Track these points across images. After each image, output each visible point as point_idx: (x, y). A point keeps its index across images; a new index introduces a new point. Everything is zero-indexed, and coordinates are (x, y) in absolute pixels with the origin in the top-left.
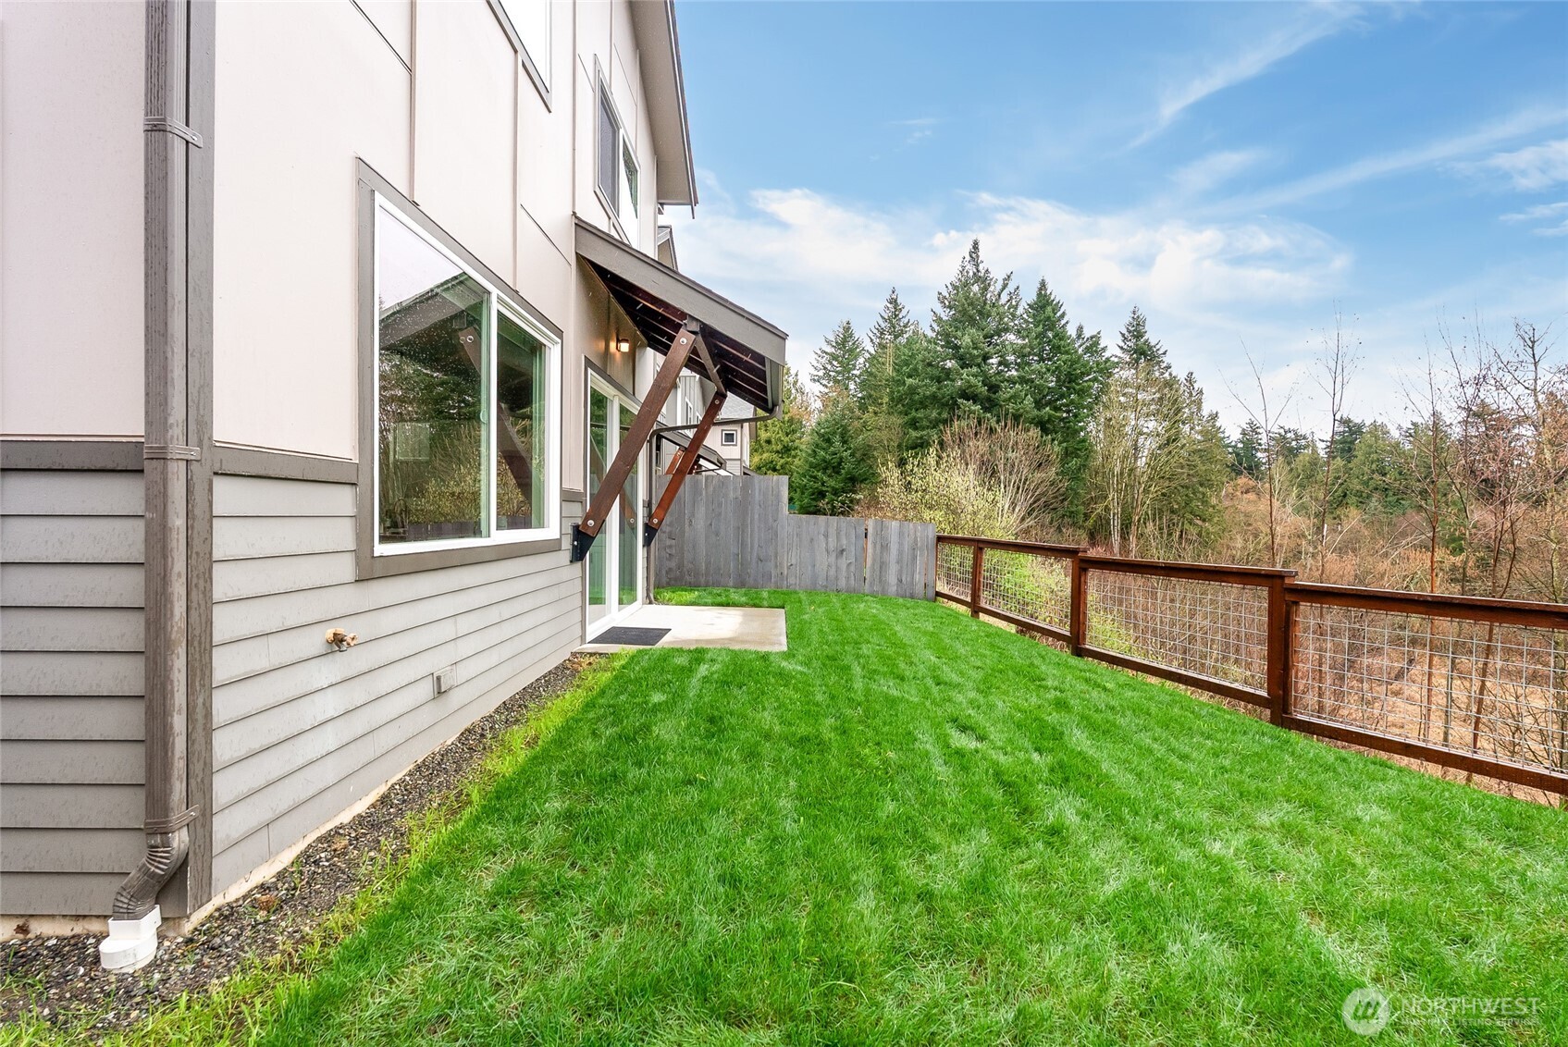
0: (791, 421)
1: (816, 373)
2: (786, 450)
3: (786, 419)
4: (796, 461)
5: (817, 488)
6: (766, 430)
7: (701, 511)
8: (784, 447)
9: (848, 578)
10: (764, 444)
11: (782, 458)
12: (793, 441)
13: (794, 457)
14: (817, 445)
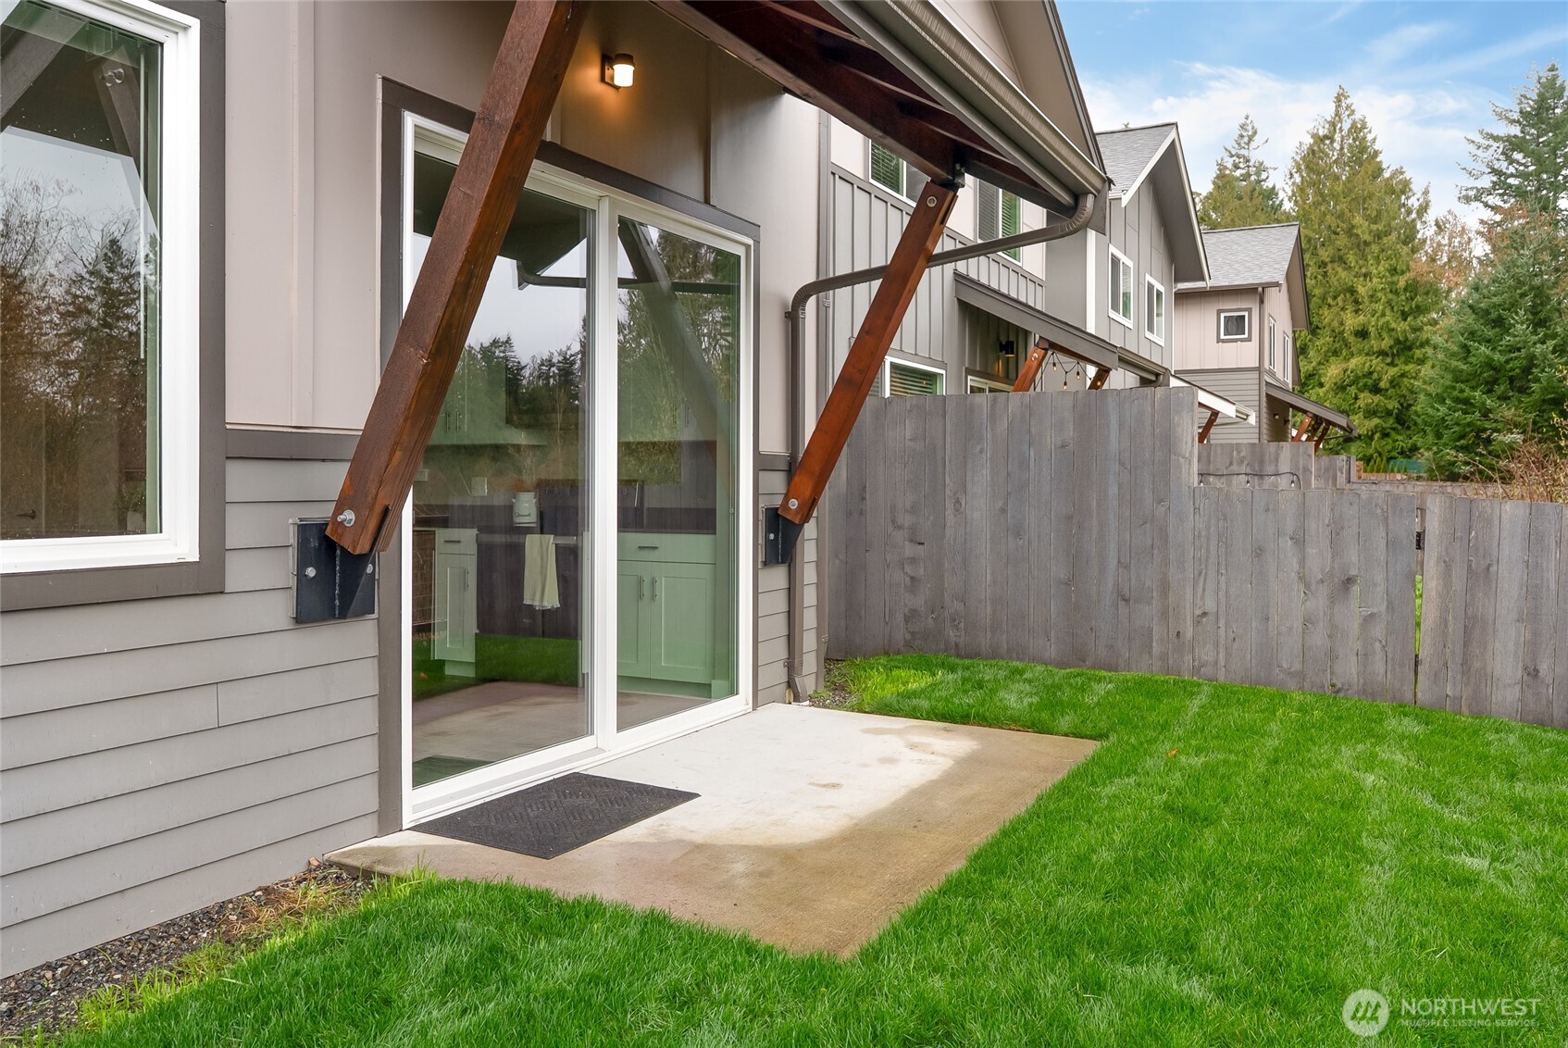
0: (1412, 288)
1: (1471, 183)
2: (1403, 349)
3: (1402, 284)
4: (1426, 371)
5: (1469, 424)
6: (1357, 311)
7: (982, 480)
8: (1398, 341)
9: (1365, 657)
10: (1351, 339)
11: (1392, 364)
12: (1420, 329)
13: (1422, 362)
14: (1472, 333)
